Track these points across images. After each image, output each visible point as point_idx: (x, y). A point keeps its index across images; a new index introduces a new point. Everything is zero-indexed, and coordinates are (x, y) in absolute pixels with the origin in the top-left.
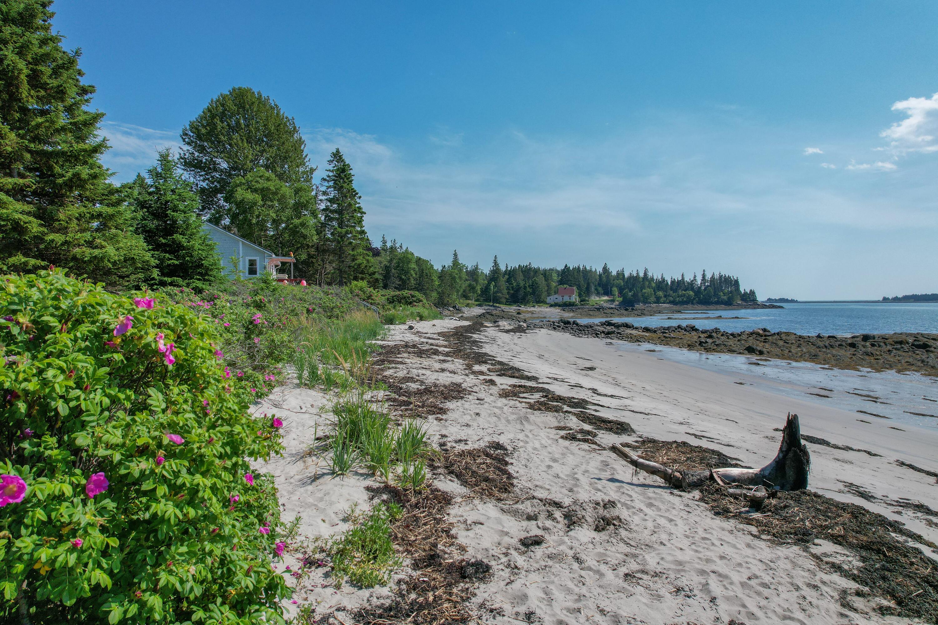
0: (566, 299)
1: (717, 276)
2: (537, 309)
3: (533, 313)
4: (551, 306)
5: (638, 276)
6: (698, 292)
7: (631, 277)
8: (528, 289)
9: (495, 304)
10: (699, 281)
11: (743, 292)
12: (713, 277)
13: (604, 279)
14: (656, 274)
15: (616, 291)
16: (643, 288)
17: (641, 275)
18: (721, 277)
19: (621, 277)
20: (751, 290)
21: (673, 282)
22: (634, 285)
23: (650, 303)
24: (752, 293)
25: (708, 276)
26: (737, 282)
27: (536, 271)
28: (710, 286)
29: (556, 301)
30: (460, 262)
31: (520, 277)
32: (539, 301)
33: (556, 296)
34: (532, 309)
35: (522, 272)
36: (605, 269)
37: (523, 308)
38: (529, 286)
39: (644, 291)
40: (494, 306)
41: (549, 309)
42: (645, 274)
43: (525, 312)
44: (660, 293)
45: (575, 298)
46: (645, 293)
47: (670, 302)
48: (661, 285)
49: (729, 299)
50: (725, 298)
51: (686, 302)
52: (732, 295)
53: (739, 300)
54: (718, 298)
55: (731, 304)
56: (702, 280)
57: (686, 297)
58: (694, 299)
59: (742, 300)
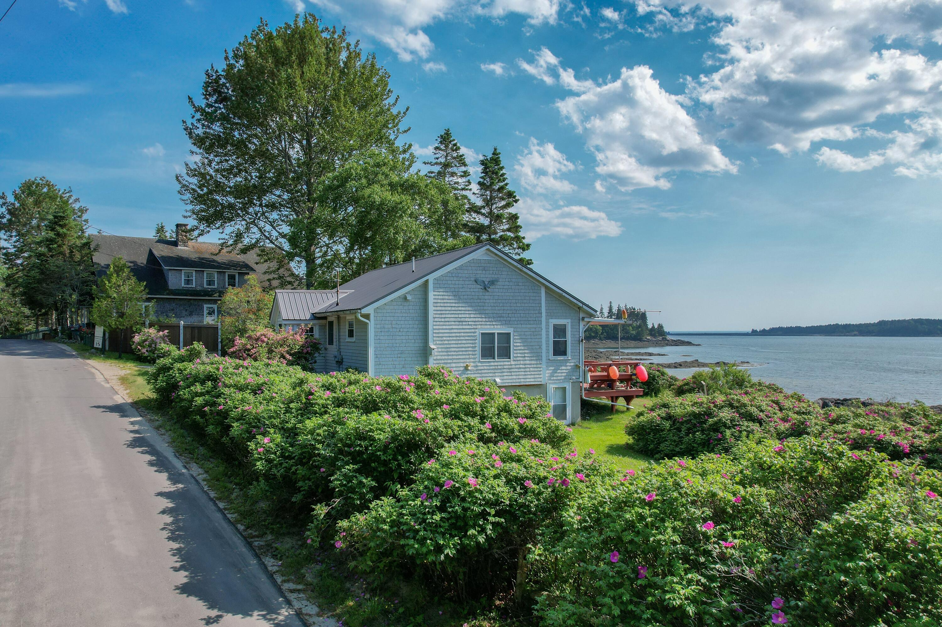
1: (623, 308)
10: (606, 315)
12: (619, 310)
18: (627, 308)
20: (659, 324)
24: (660, 326)
25: (615, 308)
49: (638, 334)
50: (634, 332)
51: (594, 338)
52: (642, 330)
53: (648, 335)
54: (627, 333)
55: (640, 340)
56: (609, 313)
57: (594, 332)
58: (602, 333)
59: (651, 335)
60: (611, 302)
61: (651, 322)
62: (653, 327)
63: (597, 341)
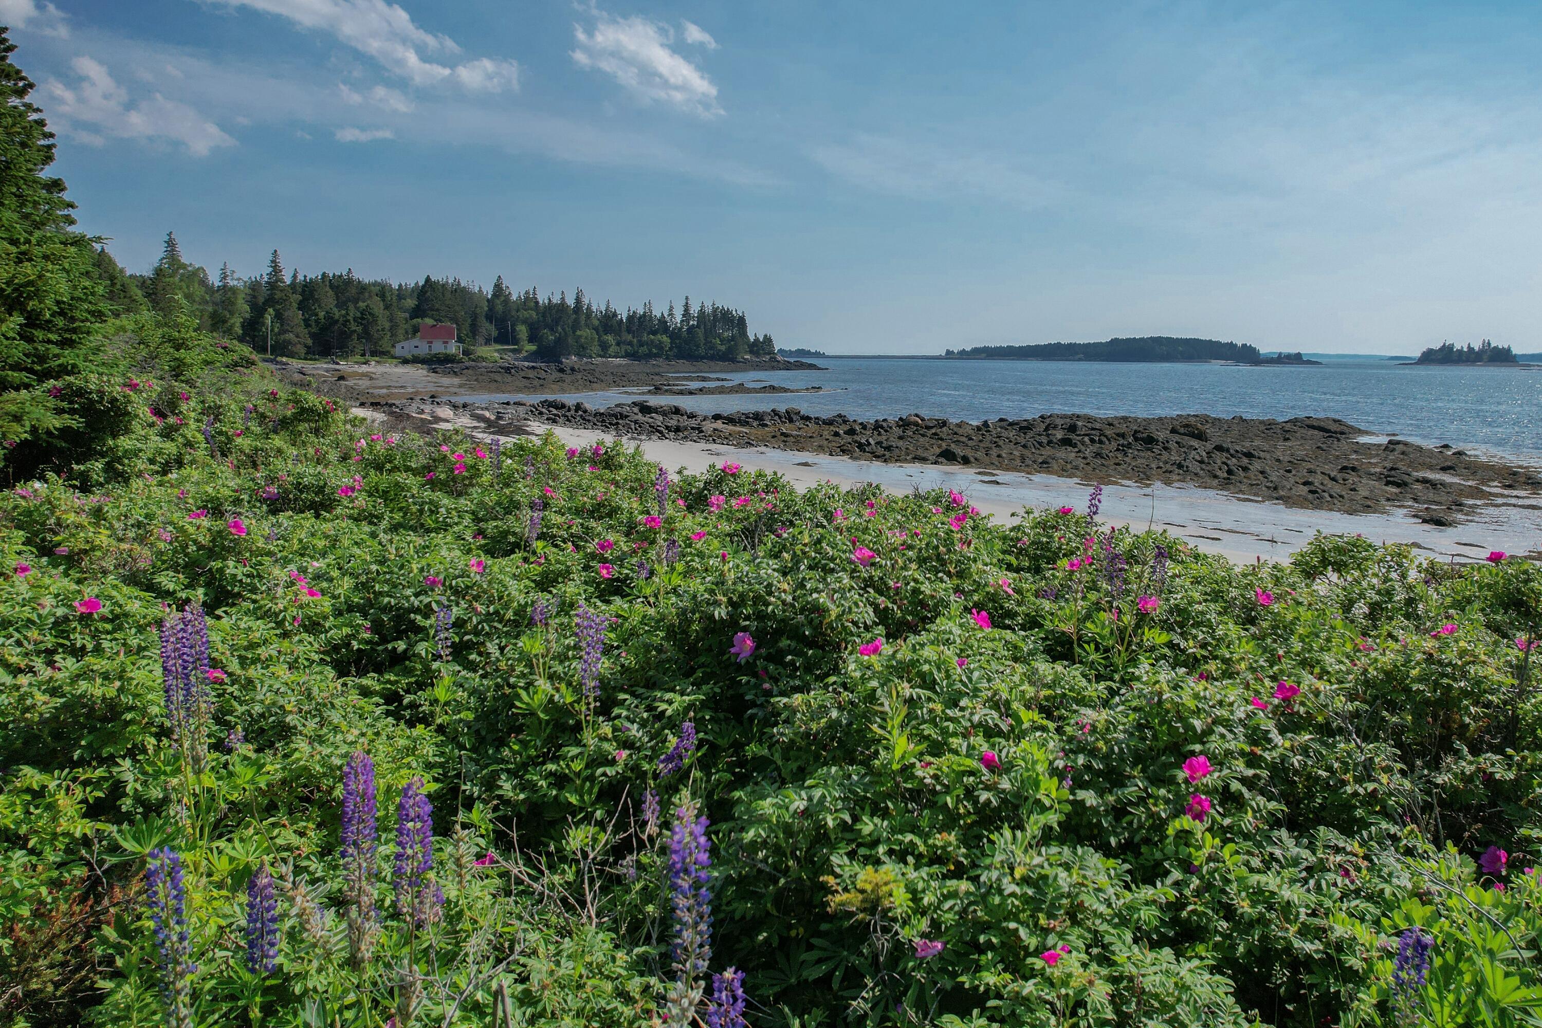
0: (438, 348)
1: (709, 309)
2: (373, 368)
3: (371, 379)
4: (405, 362)
5: (562, 306)
6: (675, 335)
7: (550, 307)
8: (353, 326)
9: (279, 359)
10: (678, 318)
11: (752, 339)
12: (702, 312)
13: (499, 308)
14: (597, 303)
15: (522, 331)
16: (576, 326)
17: (571, 302)
18: (715, 310)
19: (532, 304)
20: (766, 336)
21: (631, 318)
22: (557, 322)
23: (591, 357)
24: (768, 340)
25: (695, 310)
26: (741, 322)
27: (363, 288)
28: (698, 326)
29: (416, 352)
30: (184, 260)
31: (329, 300)
32: (379, 353)
33: (415, 341)
34: (364, 368)
35: (332, 286)
36: (498, 287)
37: (344, 366)
38: (355, 319)
39: (578, 333)
40: (277, 363)
41: (402, 370)
42: (578, 300)
43: (355, 374)
44: (610, 338)
45: (453, 348)
46: (580, 336)
47: (627, 355)
48: (608, 322)
49: (730, 350)
50: (723, 348)
51: (656, 356)
52: (736, 345)
53: (746, 352)
54: (711, 348)
55: (733, 360)
56: (684, 315)
57: (656, 347)
58: (671, 349)
59: (751, 352)
60: (687, 298)
61: (754, 332)
62: (757, 340)
63: (660, 361)
